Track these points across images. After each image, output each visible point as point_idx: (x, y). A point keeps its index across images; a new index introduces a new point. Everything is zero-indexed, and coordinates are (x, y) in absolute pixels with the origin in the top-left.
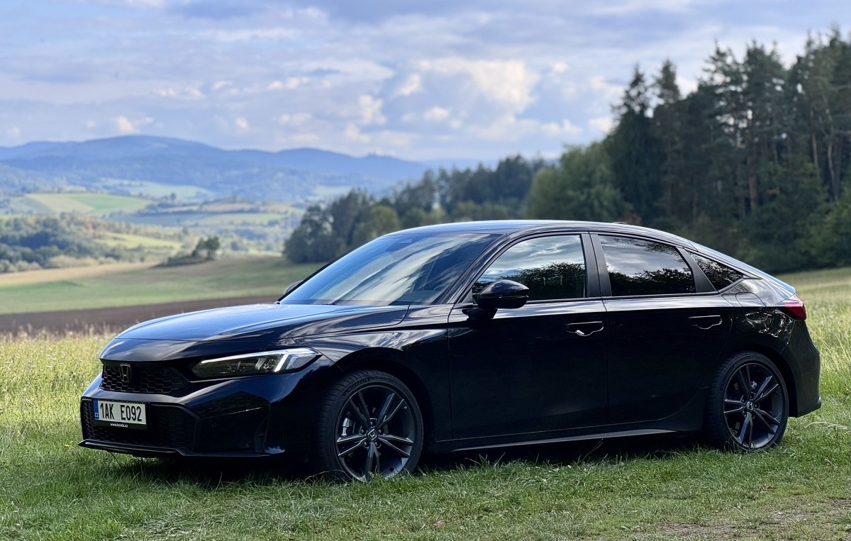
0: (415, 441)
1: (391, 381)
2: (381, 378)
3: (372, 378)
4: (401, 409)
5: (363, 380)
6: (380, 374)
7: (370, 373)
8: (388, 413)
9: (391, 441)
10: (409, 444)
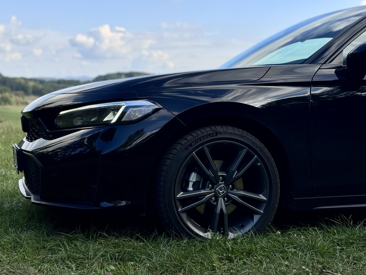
0: (270, 198)
1: (242, 137)
2: (231, 133)
3: (220, 133)
4: (254, 166)
5: (210, 135)
6: (230, 129)
7: (219, 129)
8: (239, 169)
9: (242, 197)
10: (262, 201)
